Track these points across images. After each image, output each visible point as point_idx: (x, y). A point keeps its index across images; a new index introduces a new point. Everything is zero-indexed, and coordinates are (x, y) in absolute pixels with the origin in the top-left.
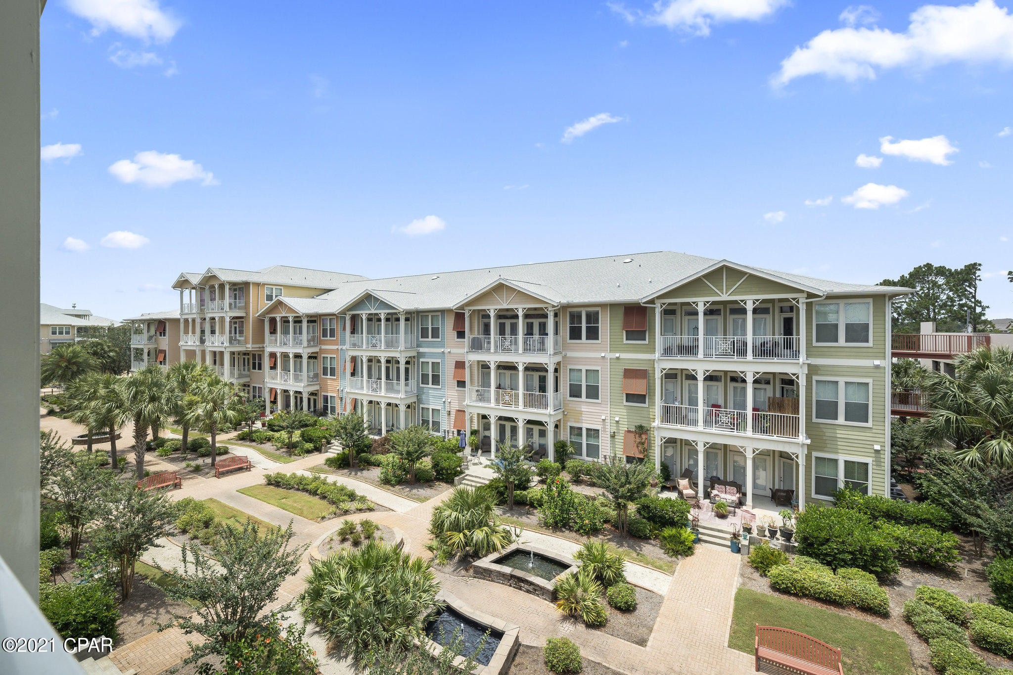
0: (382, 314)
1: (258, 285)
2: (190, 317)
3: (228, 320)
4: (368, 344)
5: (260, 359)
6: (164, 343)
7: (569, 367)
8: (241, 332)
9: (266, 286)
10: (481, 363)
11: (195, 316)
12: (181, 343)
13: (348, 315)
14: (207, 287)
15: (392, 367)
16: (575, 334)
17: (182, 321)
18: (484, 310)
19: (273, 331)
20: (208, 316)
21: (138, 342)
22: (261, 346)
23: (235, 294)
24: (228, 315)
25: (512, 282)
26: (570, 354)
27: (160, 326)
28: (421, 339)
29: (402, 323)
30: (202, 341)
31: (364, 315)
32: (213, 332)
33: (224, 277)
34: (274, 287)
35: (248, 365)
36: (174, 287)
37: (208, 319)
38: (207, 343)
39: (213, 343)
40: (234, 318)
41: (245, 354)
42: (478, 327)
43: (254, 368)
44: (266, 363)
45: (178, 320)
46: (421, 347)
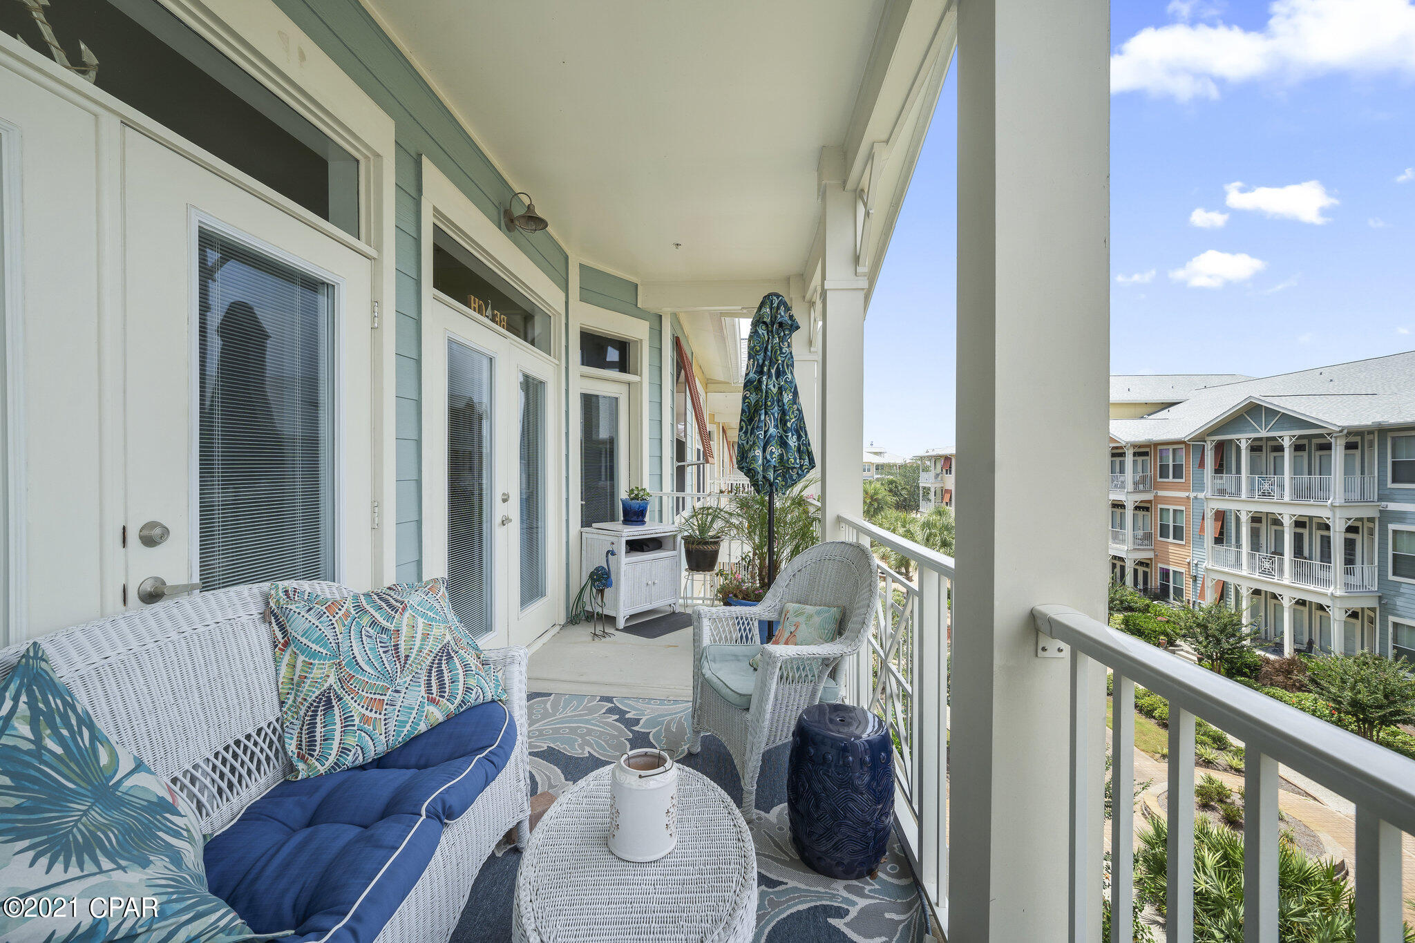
13: (1209, 443)
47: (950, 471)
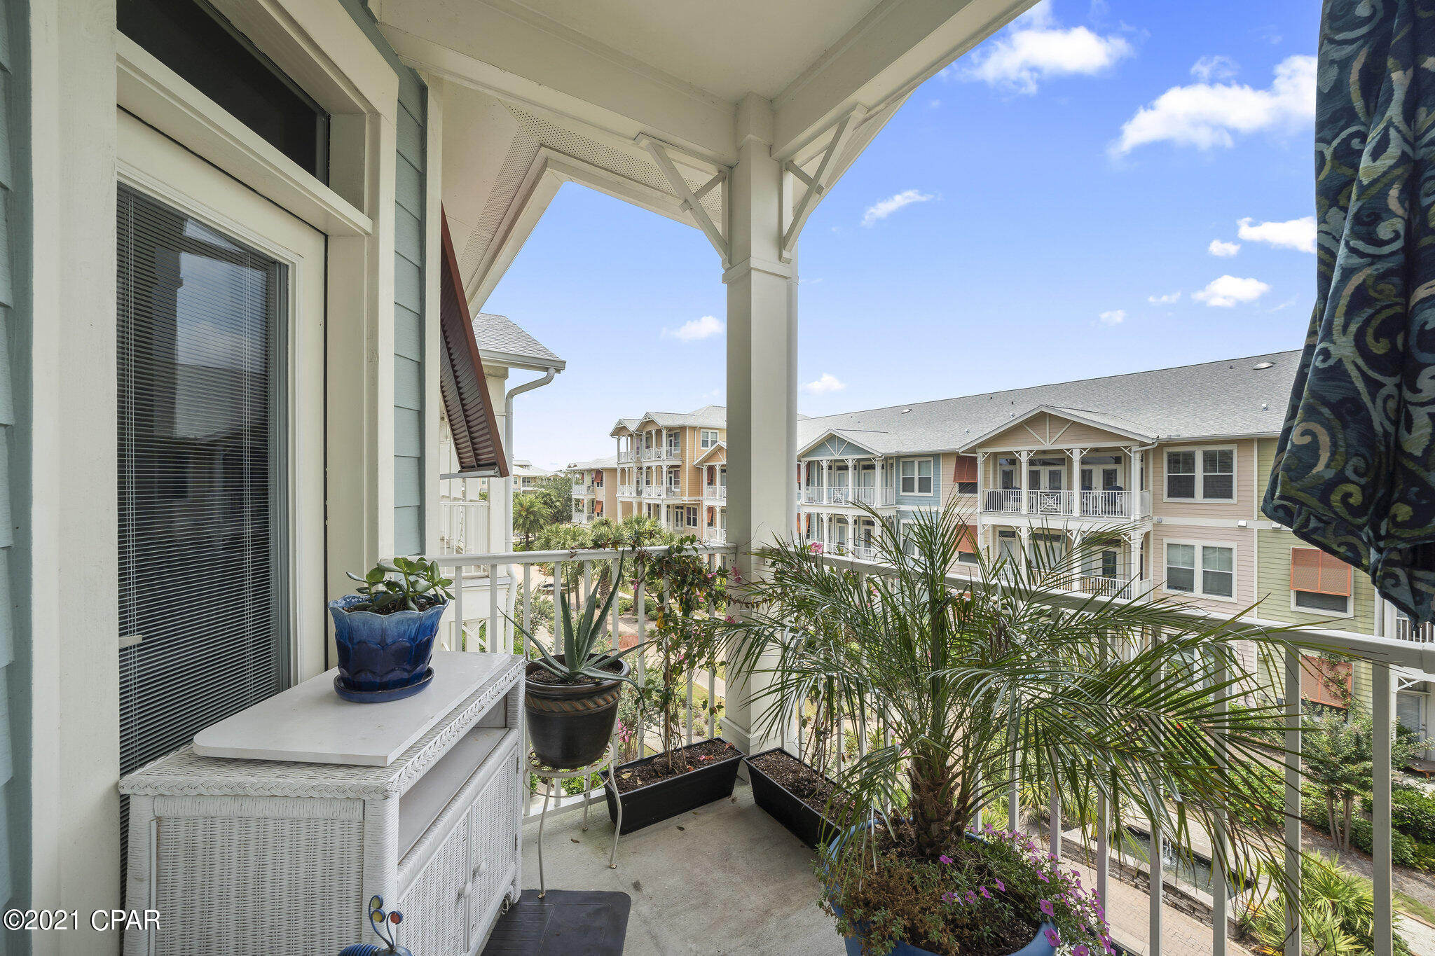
0: (850, 461)
1: (693, 428)
2: (626, 466)
3: (665, 469)
4: (829, 498)
5: (695, 514)
6: (601, 494)
7: (1167, 540)
8: (677, 483)
9: (702, 430)
10: (998, 529)
11: (631, 465)
12: (619, 494)
14: (644, 434)
15: (859, 528)
16: (1180, 487)
17: (619, 471)
18: (1011, 453)
19: (711, 482)
20: (645, 465)
21: (579, 492)
22: (697, 498)
23: (671, 441)
24: (666, 463)
25: (1067, 411)
26: (1167, 520)
27: (598, 475)
28: (902, 494)
29: (878, 471)
30: (639, 493)
31: (825, 462)
32: (648, 483)
33: (662, 422)
34: (710, 431)
35: (682, 520)
36: (612, 435)
37: (644, 469)
38: (644, 495)
39: (649, 495)
40: (672, 467)
41: (677, 507)
42: (995, 478)
43: (689, 523)
44: (704, 516)
45: (615, 470)
46: (902, 504)
47: (602, 484)
